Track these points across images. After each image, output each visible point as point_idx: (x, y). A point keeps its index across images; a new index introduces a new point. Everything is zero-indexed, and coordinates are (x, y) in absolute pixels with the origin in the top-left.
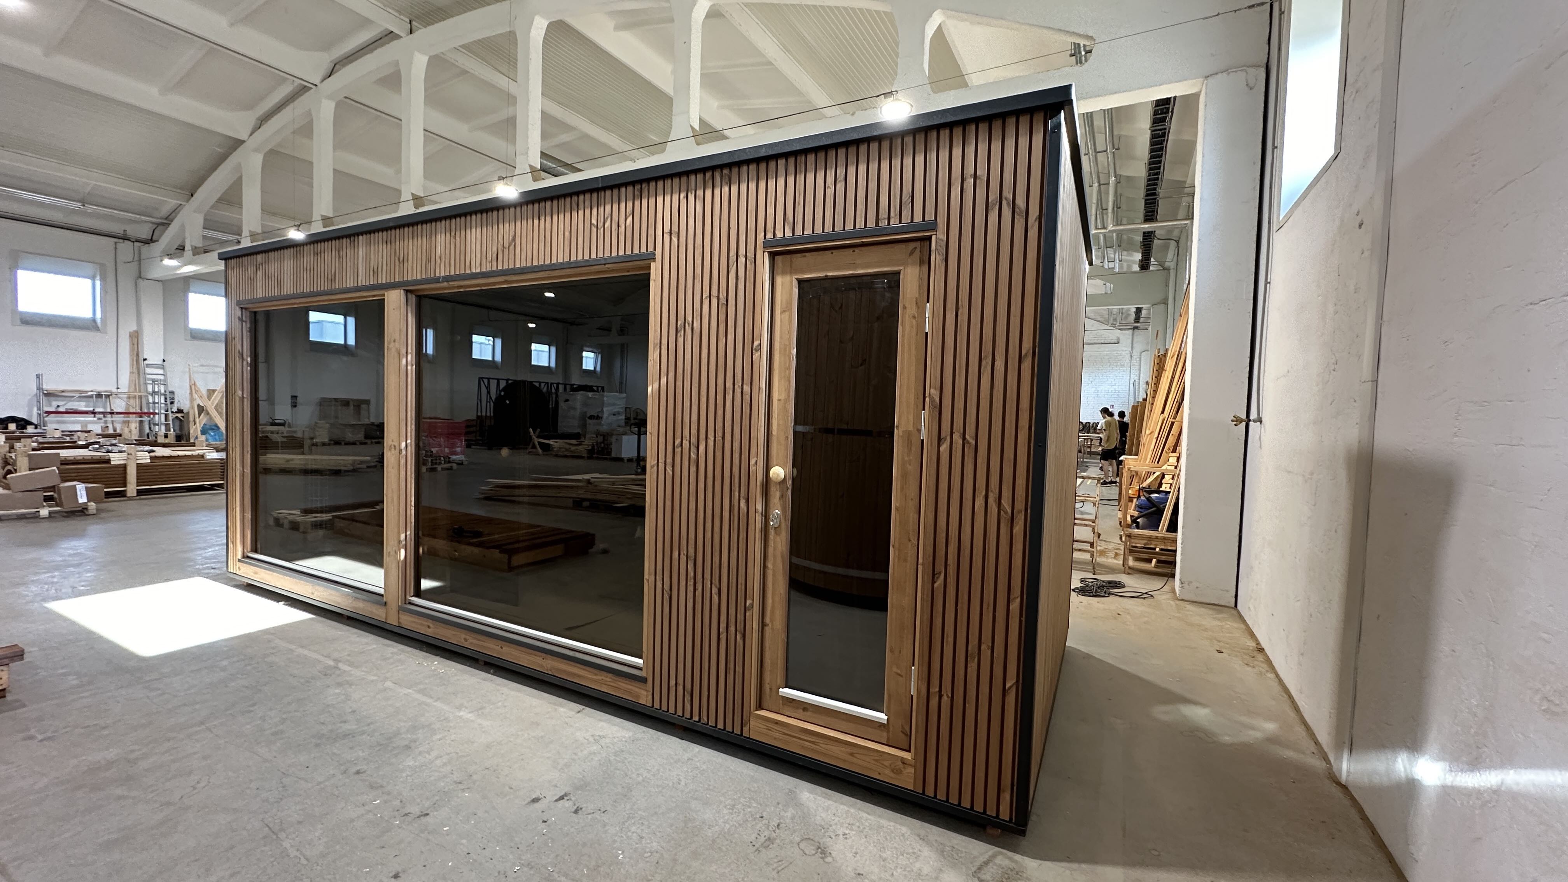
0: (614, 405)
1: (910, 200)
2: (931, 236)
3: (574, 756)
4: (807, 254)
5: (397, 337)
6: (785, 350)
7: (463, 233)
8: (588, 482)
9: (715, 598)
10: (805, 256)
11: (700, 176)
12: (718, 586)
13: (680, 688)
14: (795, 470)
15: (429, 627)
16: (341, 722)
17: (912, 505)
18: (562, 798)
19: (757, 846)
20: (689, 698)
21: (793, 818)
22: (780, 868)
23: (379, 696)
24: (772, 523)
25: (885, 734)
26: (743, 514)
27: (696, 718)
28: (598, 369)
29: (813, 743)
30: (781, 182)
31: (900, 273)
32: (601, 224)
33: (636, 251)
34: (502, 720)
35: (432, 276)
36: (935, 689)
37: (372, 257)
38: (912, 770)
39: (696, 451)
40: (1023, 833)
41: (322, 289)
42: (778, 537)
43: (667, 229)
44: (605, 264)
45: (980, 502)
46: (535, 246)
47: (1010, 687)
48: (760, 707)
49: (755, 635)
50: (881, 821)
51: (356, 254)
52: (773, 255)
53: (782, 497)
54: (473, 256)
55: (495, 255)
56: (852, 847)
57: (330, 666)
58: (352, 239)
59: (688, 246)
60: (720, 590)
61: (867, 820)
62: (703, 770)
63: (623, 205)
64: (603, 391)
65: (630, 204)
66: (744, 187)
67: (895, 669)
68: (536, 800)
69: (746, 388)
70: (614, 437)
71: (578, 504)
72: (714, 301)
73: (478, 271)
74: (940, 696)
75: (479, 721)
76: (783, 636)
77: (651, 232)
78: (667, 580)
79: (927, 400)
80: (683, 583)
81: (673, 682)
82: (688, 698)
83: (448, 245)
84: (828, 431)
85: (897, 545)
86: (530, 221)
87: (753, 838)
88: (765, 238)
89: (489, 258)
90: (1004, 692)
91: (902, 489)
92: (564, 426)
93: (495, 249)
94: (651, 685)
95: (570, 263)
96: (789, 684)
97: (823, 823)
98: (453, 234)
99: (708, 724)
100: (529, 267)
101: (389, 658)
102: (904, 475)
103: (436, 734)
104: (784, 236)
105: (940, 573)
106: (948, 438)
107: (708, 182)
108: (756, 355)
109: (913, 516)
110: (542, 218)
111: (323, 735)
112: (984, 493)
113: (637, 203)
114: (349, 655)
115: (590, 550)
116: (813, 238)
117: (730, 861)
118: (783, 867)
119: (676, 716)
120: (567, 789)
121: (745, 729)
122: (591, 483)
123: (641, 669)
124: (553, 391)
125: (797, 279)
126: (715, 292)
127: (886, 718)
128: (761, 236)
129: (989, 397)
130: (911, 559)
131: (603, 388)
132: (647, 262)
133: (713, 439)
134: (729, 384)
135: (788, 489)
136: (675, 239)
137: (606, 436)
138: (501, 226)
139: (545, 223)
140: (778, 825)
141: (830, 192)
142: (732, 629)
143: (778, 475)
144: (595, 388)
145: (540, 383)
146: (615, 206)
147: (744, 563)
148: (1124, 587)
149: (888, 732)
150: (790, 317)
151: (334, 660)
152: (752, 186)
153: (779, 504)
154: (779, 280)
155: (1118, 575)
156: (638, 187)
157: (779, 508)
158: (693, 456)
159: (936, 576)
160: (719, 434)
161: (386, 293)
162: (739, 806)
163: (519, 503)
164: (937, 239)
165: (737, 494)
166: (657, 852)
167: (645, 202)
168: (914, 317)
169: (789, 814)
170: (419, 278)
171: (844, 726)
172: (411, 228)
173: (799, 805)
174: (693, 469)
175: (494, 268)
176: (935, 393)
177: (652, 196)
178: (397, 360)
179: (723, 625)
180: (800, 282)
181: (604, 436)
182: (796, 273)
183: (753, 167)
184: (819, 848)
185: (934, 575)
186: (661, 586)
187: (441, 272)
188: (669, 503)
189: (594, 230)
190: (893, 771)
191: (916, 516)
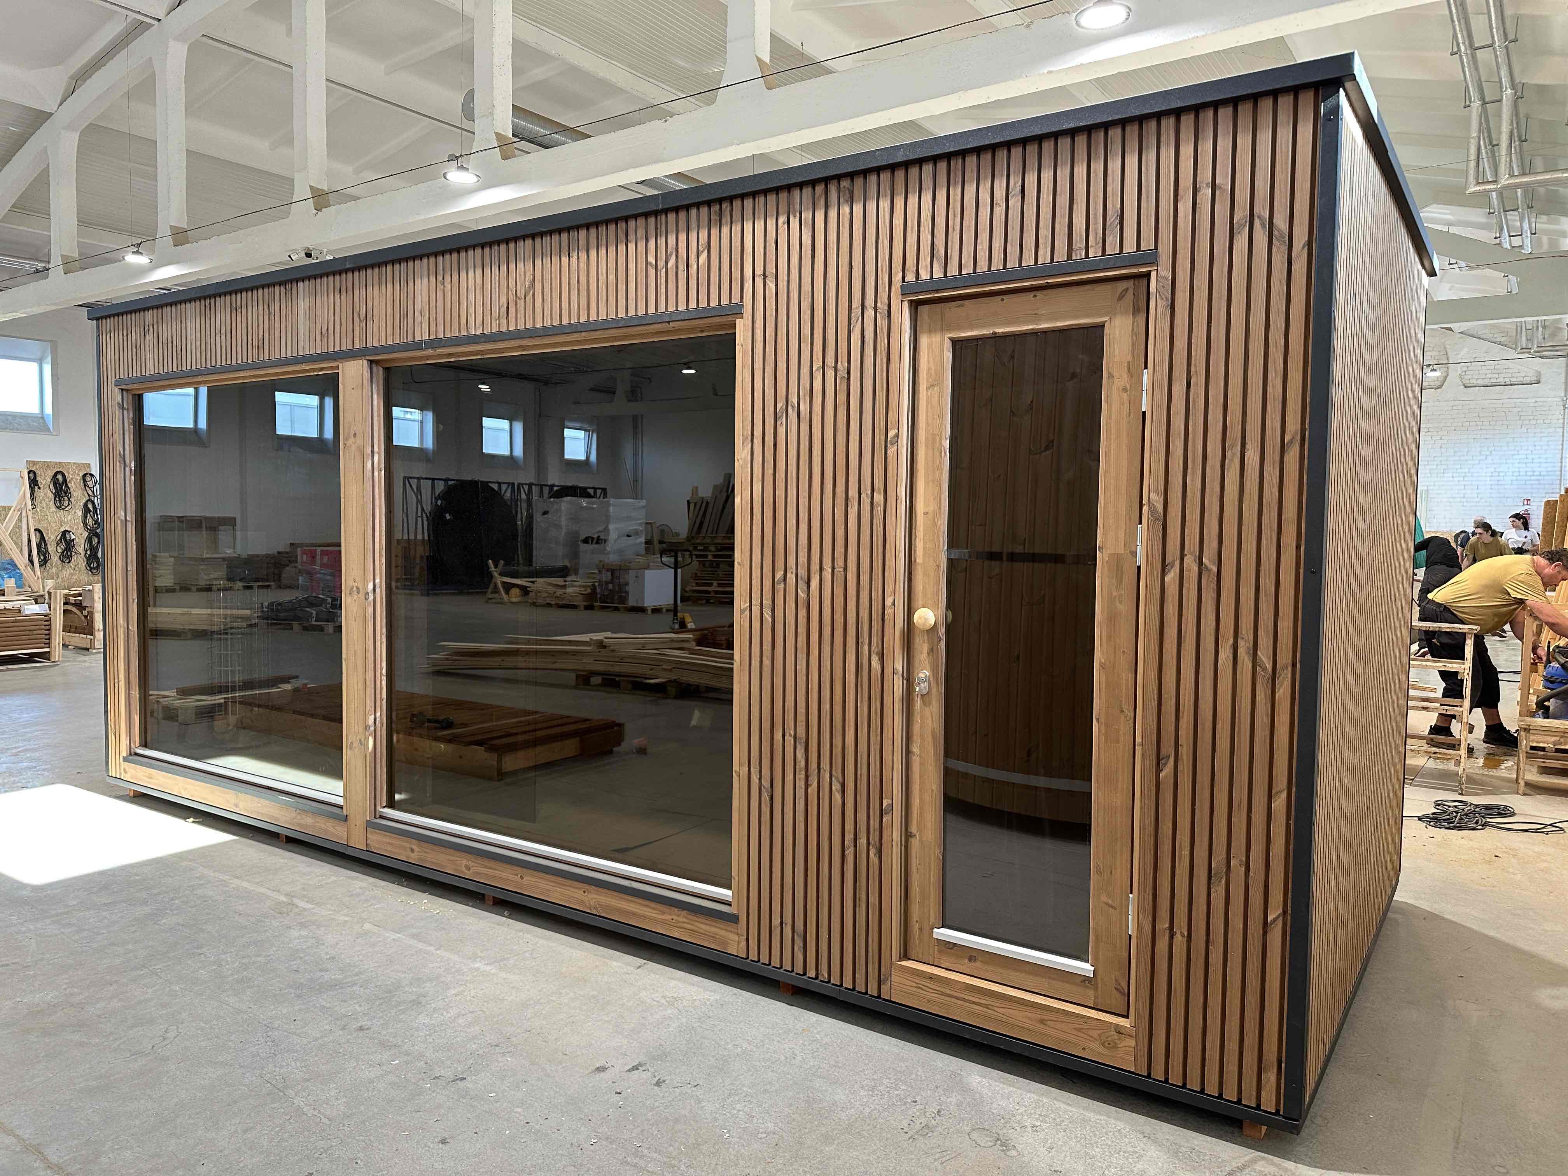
0: (629, 518)
1: (1118, 221)
2: (1150, 272)
3: (642, 1021)
4: (966, 302)
5: (358, 427)
6: (934, 441)
7: (455, 276)
8: (601, 645)
9: (837, 797)
10: (962, 306)
11: (807, 191)
12: (841, 779)
13: (788, 930)
14: (950, 613)
15: (412, 850)
16: (320, 970)
17: (1124, 662)
18: (635, 1068)
19: (910, 1133)
20: (801, 945)
21: (959, 1105)
22: (944, 1159)
23: (359, 941)
24: (917, 689)
25: (1091, 993)
26: (876, 675)
27: (812, 973)
28: (593, 458)
29: (987, 1006)
30: (927, 197)
31: (1103, 326)
32: (661, 264)
33: (714, 303)
34: (534, 975)
35: (410, 339)
36: (1163, 925)
37: (319, 313)
38: (1132, 1043)
39: (805, 588)
40: (1296, 1130)
41: (245, 360)
42: (927, 709)
43: (759, 270)
44: (668, 322)
45: (1225, 654)
46: (565, 295)
47: (1275, 920)
48: (906, 956)
49: (896, 850)
50: (1087, 1114)
51: (295, 308)
52: (915, 305)
53: (931, 651)
54: (471, 310)
55: (504, 309)
56: (1045, 1141)
57: (284, 902)
58: (288, 286)
59: (791, 295)
60: (843, 785)
61: (1066, 1111)
62: (826, 1044)
63: (693, 235)
64: (605, 496)
65: (704, 234)
66: (872, 206)
67: (1104, 898)
68: (601, 1069)
69: (878, 497)
70: (632, 573)
71: (584, 680)
72: (830, 374)
73: (480, 332)
74: (1172, 937)
75: (503, 975)
76: (938, 851)
77: (736, 274)
78: (766, 771)
79: (1145, 508)
80: (789, 777)
81: (776, 921)
82: (799, 943)
83: (432, 296)
84: (993, 556)
85: (1103, 720)
86: (556, 259)
87: (905, 1123)
88: (903, 281)
89: (495, 314)
90: (1266, 927)
91: (1109, 638)
92: (541, 557)
93: (504, 300)
94: (745, 926)
95: (617, 320)
96: (947, 923)
97: (1002, 1112)
98: (440, 278)
99: (829, 982)
100: (555, 327)
101: (359, 895)
102: (1112, 619)
103: (449, 989)
104: (931, 277)
105: (1168, 757)
106: (1177, 563)
107: (819, 200)
108: (892, 451)
109: (1126, 676)
110: (574, 255)
111: (301, 984)
112: (1231, 641)
113: (715, 232)
114: (304, 889)
115: (615, 749)
116: (975, 279)
117: (875, 1148)
118: (948, 1157)
119: (782, 970)
120: (642, 1058)
121: (885, 988)
122: (605, 647)
123: (729, 904)
124: (523, 496)
125: (950, 339)
126: (830, 361)
127: (1092, 968)
128: (897, 277)
129: (1237, 503)
130: (1125, 739)
131: (604, 490)
132: (730, 318)
133: (830, 570)
134: (853, 492)
135: (940, 639)
136: (771, 285)
137: (616, 572)
138: (512, 266)
139: (576, 262)
140: (939, 1111)
141: (999, 211)
142: (863, 841)
143: (926, 619)
144: (591, 491)
145: (499, 484)
146: (682, 237)
147: (878, 746)
148: (1513, 814)
149: (1096, 989)
150: (941, 393)
151: (286, 895)
152: (885, 205)
153: (927, 662)
154: (924, 341)
155: (1506, 796)
156: (715, 208)
157: (928, 667)
158: (802, 595)
159: (1163, 761)
160: (840, 562)
161: (341, 365)
162: (882, 1088)
163: (492, 679)
164: (1159, 276)
165: (866, 648)
166: (774, 1133)
167: (726, 230)
168: (1125, 390)
169: (954, 1100)
170: (390, 342)
171: (1030, 981)
172: (376, 270)
173: (966, 1090)
174: (802, 613)
175: (504, 328)
176: (1157, 500)
177: (737, 221)
178: (358, 463)
179: (849, 836)
180: (955, 342)
181: (613, 572)
182: (949, 330)
183: (885, 176)
184: (998, 1139)
185: (1158, 760)
186: (757, 781)
187: (423, 335)
188: (767, 662)
189: (652, 272)
190: (1103, 1045)
191: (1131, 676)
